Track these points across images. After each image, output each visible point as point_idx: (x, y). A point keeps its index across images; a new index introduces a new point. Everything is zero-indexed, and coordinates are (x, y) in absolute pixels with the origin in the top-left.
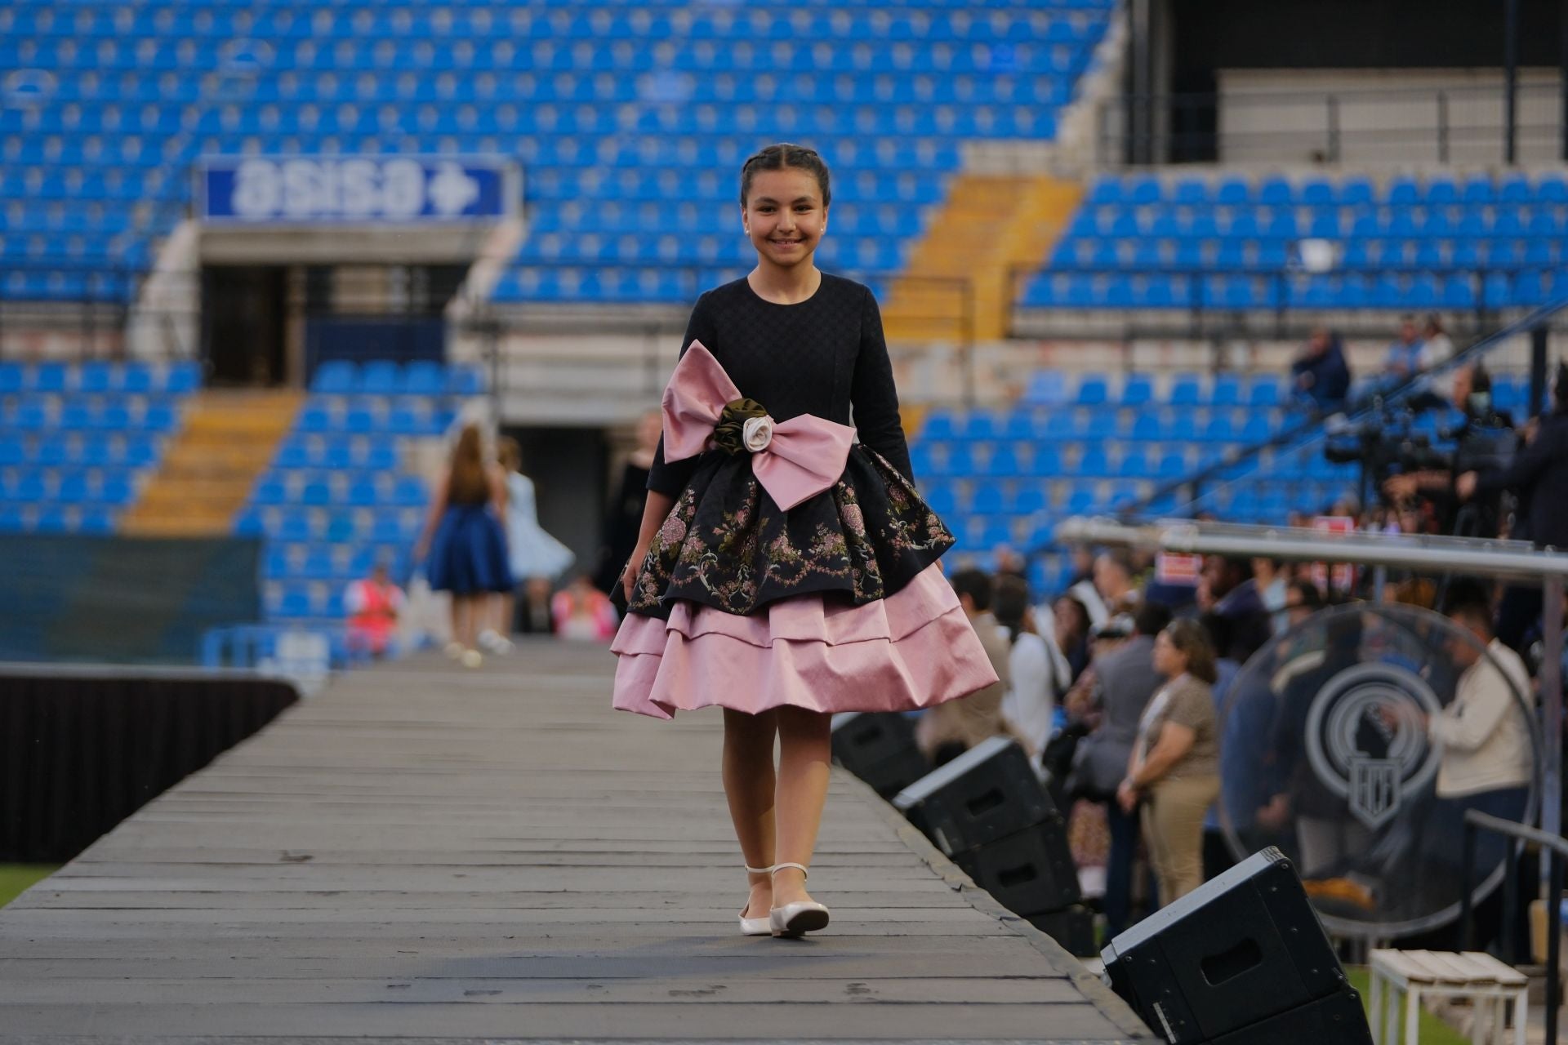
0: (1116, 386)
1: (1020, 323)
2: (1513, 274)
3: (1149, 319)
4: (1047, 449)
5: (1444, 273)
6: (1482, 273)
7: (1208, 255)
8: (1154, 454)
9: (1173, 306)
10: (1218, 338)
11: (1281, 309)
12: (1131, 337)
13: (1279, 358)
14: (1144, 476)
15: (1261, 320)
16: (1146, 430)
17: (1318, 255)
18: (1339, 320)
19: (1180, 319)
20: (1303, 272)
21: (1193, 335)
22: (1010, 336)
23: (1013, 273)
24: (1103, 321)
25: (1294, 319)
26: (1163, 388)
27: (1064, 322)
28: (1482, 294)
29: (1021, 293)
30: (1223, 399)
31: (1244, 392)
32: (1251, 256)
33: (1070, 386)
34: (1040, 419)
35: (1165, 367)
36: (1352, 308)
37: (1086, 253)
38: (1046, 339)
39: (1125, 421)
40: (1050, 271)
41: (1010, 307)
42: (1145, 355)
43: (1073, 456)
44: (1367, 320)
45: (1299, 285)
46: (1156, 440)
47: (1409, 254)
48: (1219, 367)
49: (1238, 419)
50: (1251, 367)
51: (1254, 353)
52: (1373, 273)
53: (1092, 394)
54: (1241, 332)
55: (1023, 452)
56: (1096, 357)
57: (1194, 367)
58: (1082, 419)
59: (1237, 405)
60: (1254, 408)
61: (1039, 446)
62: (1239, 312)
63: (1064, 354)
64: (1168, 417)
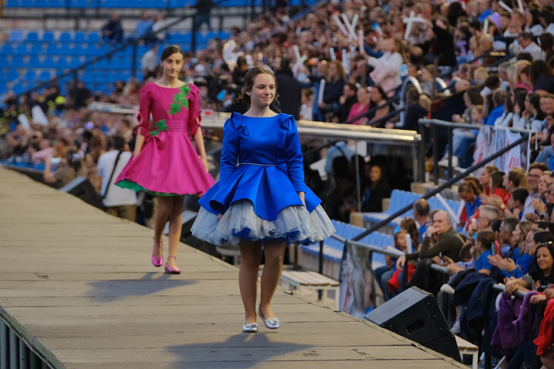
0: (41, 34)
1: (5, 12)
3: (51, 11)
4: (18, 57)
8: (56, 59)
9: (60, 7)
10: (76, 18)
11: (98, 8)
12: (46, 17)
13: (98, 25)
14: (52, 67)
15: (90, 12)
16: (52, 51)
19: (62, 11)
21: (67, 17)
22: (2, 17)
24: (34, 12)
25: (102, 12)
26: (57, 35)
27: (21, 12)
28: (169, 2)
29: (5, 1)
30: (79, 40)
31: (86, 38)
33: (25, 34)
34: (15, 46)
35: (57, 29)
36: (123, 8)
38: (15, 18)
39: (45, 47)
41: (2, 7)
42: (51, 24)
43: (27, 60)
44: (128, 12)
46: (56, 55)
48: (77, 28)
49: (85, 46)
50: (86, 29)
51: (88, 24)
53: (32, 37)
54: (83, 16)
55: (9, 59)
56: (33, 25)
57: (68, 29)
58: (29, 47)
59: (84, 42)
60: (90, 43)
61: (14, 56)
62: (82, 9)
63: (22, 24)
64: (59, 46)
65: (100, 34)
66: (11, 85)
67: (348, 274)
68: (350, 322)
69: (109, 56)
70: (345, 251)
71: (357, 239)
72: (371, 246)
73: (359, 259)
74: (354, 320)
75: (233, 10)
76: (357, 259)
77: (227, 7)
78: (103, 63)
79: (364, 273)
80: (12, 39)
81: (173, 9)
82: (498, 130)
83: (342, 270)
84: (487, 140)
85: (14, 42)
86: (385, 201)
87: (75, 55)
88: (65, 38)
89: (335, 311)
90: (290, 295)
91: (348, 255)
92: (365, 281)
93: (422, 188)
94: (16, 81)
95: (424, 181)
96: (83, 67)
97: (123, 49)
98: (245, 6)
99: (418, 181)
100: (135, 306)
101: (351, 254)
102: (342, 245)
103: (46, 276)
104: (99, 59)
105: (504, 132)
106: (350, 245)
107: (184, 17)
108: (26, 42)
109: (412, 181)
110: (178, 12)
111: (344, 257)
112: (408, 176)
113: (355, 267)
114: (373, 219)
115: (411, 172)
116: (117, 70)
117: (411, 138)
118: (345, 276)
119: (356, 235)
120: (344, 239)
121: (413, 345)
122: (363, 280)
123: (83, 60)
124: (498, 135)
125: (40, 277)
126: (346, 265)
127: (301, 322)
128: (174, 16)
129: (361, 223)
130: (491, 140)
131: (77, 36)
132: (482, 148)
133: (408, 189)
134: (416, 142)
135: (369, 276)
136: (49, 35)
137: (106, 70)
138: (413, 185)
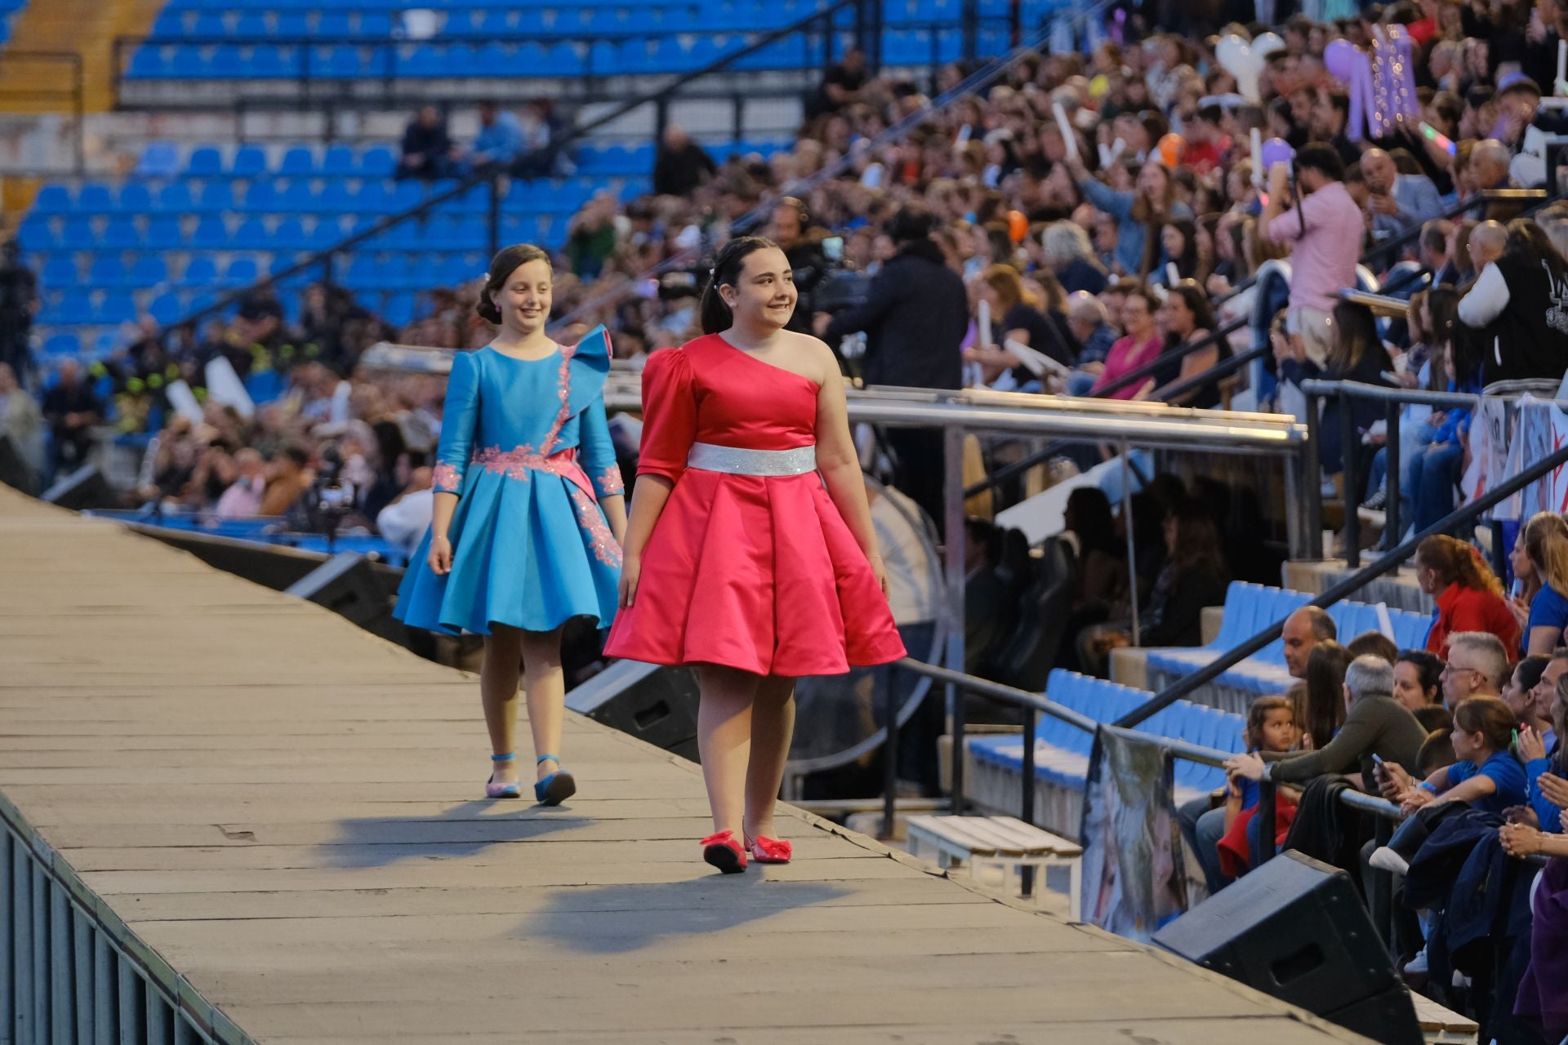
0: (229, 154)
1: (128, 94)
2: (617, 40)
3: (257, 89)
4: (165, 220)
5: (549, 40)
6: (589, 39)
7: (313, 24)
8: (271, 224)
9: (281, 78)
10: (328, 107)
11: (388, 79)
12: (242, 107)
13: (391, 126)
14: (262, 248)
15: (368, 89)
16: (260, 201)
17: (421, 24)
18: (447, 89)
20: (407, 41)
21: (302, 105)
22: (119, 108)
23: (118, 44)
24: (208, 92)
25: (401, 88)
26: (275, 156)
27: (171, 93)
28: (588, 60)
29: (127, 62)
30: (335, 172)
31: (357, 163)
32: (355, 25)
33: (184, 154)
34: (155, 188)
35: (273, 138)
36: (462, 78)
37: (190, 23)
38: (155, 110)
39: (240, 189)
40: (155, 42)
41: (117, 80)
42: (256, 125)
43: (190, 226)
45: (405, 53)
46: (273, 212)
47: (513, 21)
48: (329, 136)
49: (353, 188)
50: (358, 139)
51: (362, 123)
52: (479, 41)
53: (205, 161)
54: (350, 102)
55: (140, 223)
56: (206, 128)
57: (304, 138)
58: (196, 188)
59: (352, 176)
60: (367, 179)
61: (154, 217)
62: (345, 82)
63: (174, 125)
64: (281, 186)
65: (395, 152)
66: (145, 299)
67: (1106, 821)
68: (1111, 954)
69: (421, 214)
70: (1096, 756)
71: (1130, 722)
72: (1169, 742)
73: (1137, 779)
74: (1124, 948)
75: (772, 81)
76: (1132, 779)
77: (755, 72)
78: (407, 235)
79: (1150, 818)
80: (145, 168)
81: (603, 78)
82: (1528, 409)
83: (1087, 809)
84: (1497, 436)
85: (154, 176)
86: (1209, 612)
87: (326, 215)
88: (297, 161)
89: (1069, 924)
90: (942, 880)
91: (1106, 768)
92: (1155, 841)
93: (1313, 576)
94: (161, 288)
95: (1318, 556)
96: (347, 246)
97: (460, 194)
98: (807, 68)
99: (1301, 556)
100: (500, 914)
101: (1114, 762)
102: (1089, 740)
103: (246, 834)
104: (394, 221)
105: (1546, 412)
106: (1111, 739)
107: (633, 102)
108: (185, 177)
109: (1285, 556)
110: (617, 86)
111: (1094, 774)
112: (1274, 543)
113: (1126, 801)
114: (1173, 664)
115: (1282, 532)
116: (447, 253)
117: (1281, 435)
118: (1096, 826)
119: (1128, 709)
120: (1093, 725)
121: (1292, 1017)
122: (1148, 837)
123: (347, 225)
124: (1530, 424)
125: (229, 835)
126: (1098, 795)
127: (973, 954)
128: (604, 98)
129: (1142, 677)
130: (1508, 438)
131: (331, 157)
132: (1484, 460)
133: (1273, 579)
134: (1294, 445)
135: (1166, 828)
136: (250, 156)
137: (413, 253)
138: (1286, 567)
